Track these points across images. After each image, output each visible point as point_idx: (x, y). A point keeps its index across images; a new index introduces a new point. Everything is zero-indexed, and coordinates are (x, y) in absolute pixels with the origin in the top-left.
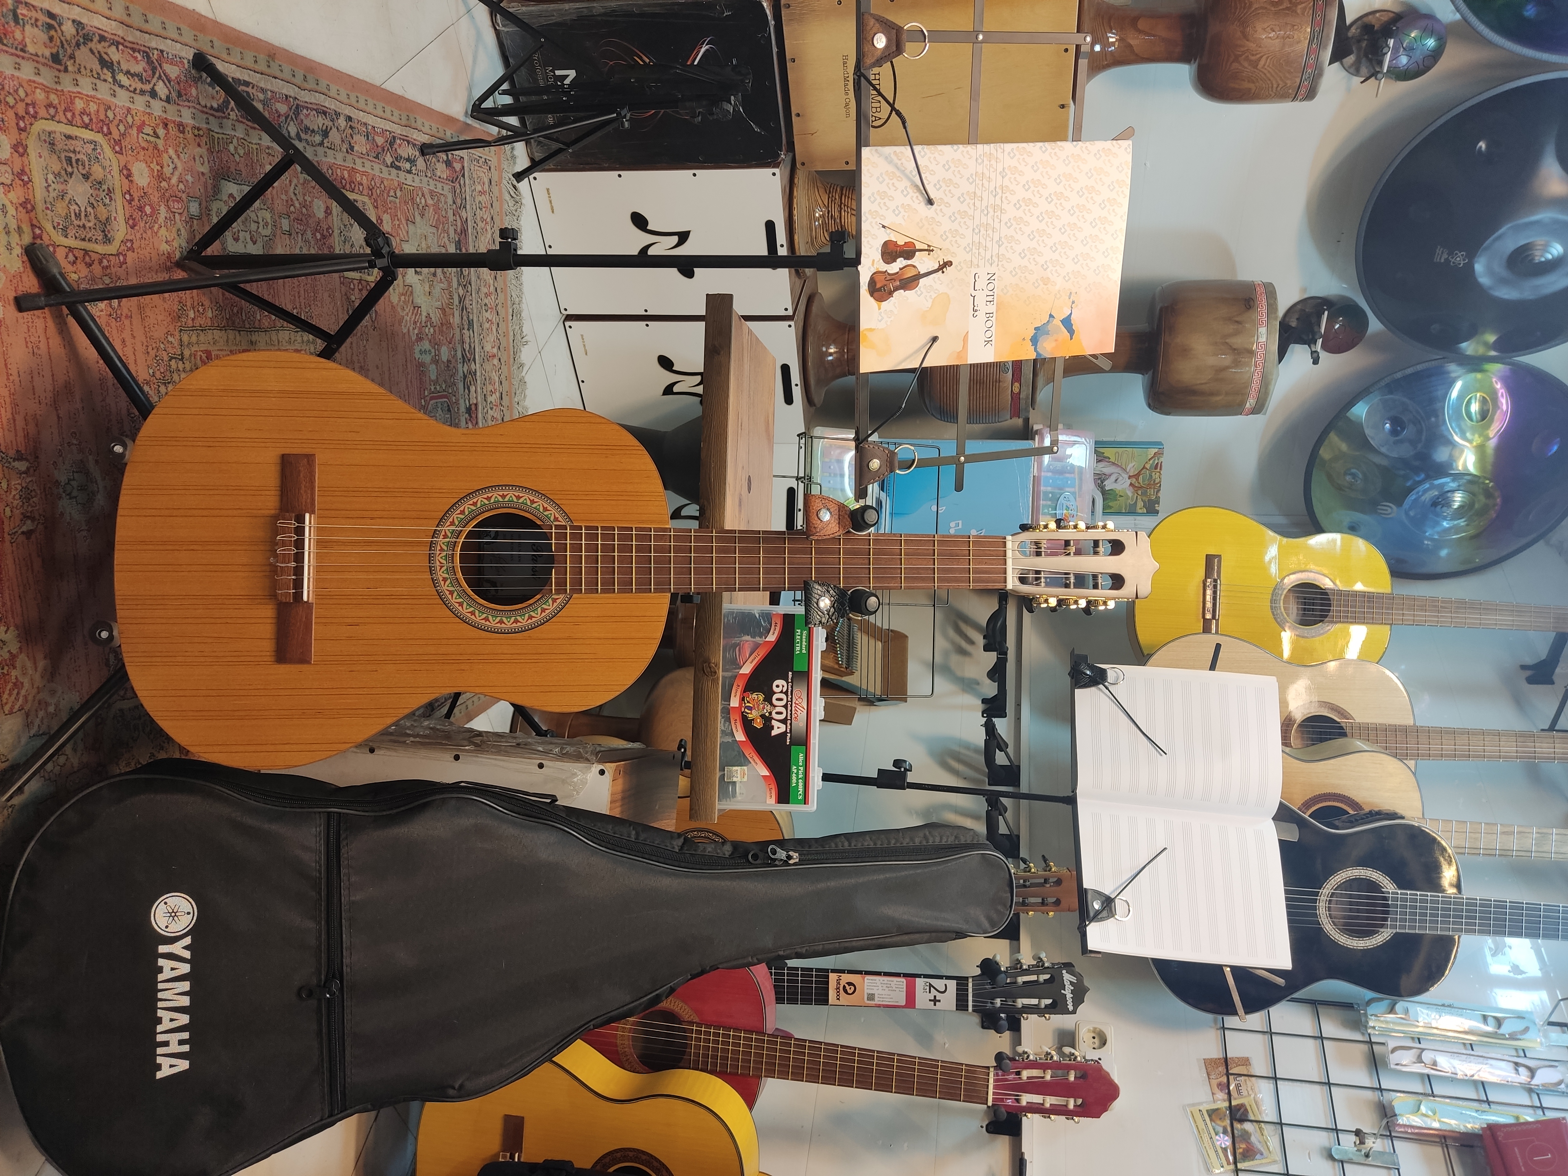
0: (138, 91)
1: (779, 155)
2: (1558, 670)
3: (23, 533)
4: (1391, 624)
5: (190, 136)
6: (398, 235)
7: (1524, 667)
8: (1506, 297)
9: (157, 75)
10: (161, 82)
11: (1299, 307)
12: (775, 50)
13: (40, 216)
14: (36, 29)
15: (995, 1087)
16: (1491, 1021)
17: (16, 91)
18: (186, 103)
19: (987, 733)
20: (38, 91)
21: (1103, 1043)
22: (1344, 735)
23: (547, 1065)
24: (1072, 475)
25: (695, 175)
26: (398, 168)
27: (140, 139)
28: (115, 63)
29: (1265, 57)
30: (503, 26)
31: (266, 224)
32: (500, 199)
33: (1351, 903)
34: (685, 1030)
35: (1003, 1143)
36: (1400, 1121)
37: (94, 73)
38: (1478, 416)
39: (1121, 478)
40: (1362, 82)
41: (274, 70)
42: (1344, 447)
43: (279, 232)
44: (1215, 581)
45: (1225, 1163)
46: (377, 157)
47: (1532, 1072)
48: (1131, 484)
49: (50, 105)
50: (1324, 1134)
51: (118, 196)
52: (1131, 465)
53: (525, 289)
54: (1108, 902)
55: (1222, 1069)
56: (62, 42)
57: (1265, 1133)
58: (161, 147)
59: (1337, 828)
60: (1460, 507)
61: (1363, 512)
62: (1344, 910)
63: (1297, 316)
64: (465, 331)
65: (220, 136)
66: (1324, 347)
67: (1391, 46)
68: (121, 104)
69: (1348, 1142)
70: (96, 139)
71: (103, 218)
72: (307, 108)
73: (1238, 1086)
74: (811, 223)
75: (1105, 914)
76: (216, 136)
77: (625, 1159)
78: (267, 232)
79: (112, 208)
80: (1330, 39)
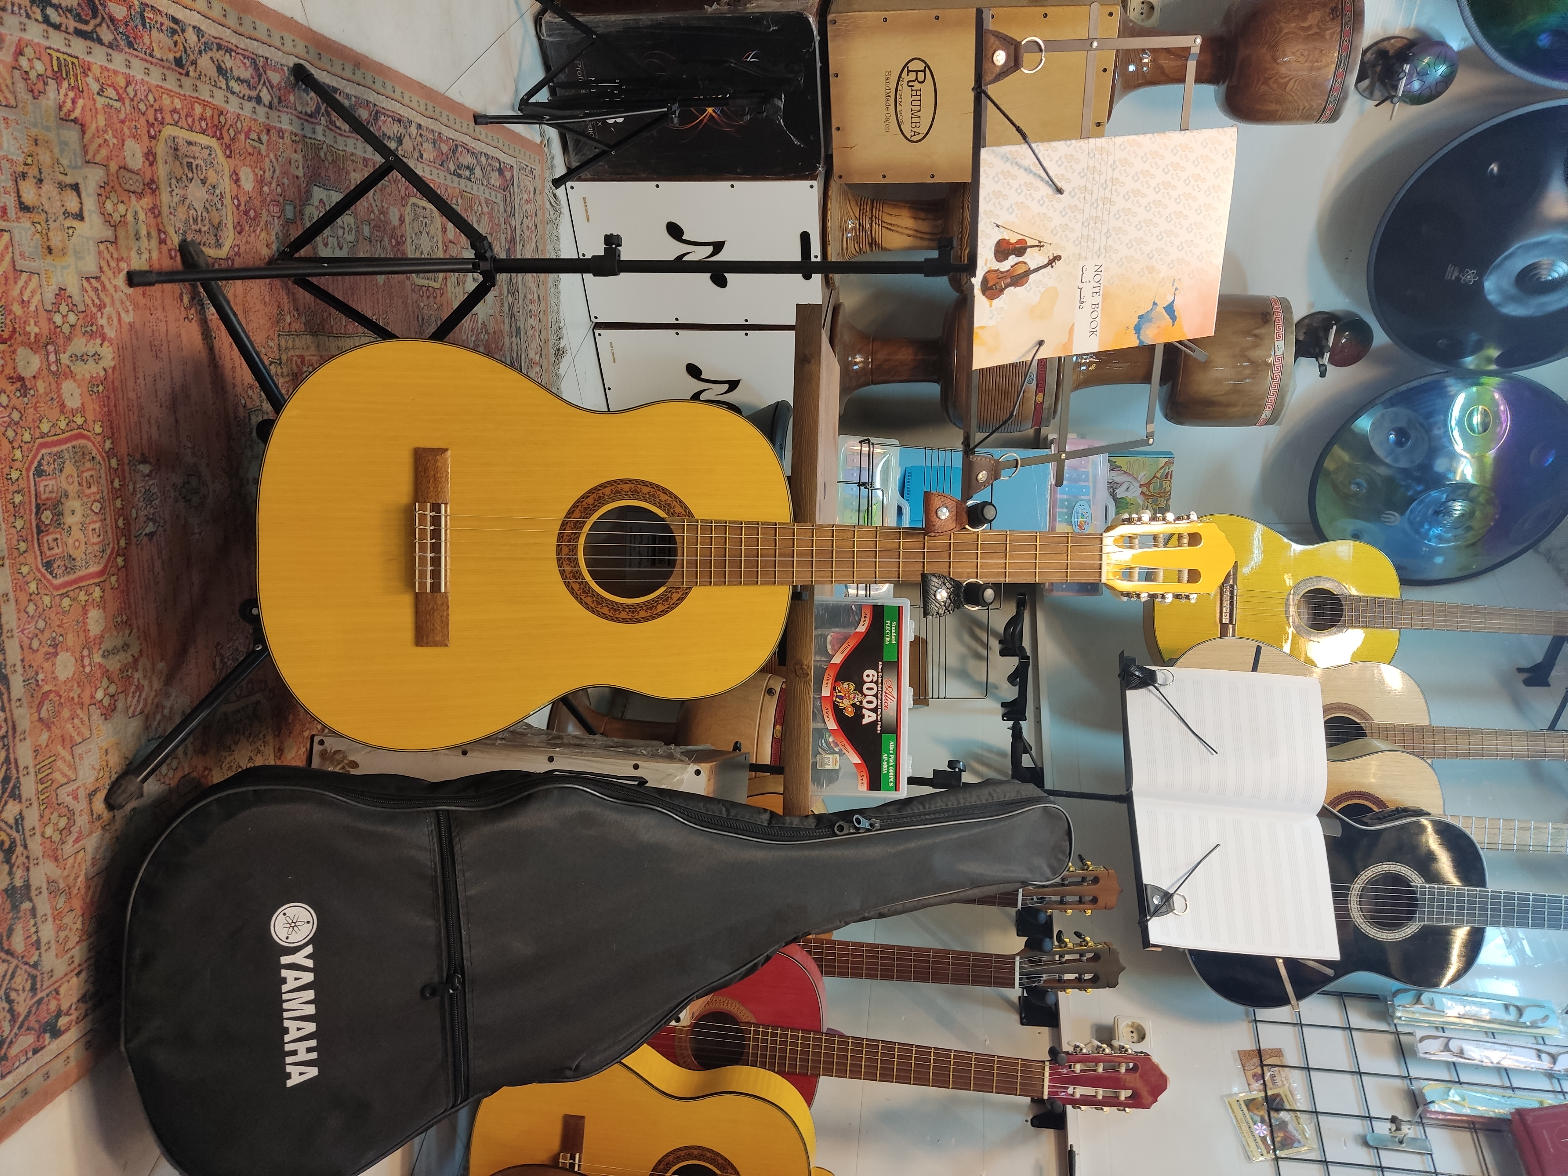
0: (246, 98)
1: (816, 168)
2: (1553, 673)
3: (146, 535)
4: (1400, 629)
5: (287, 141)
6: (459, 242)
7: (1520, 670)
8: (1514, 313)
9: (262, 82)
10: (265, 88)
11: (1306, 321)
12: (819, 65)
13: (165, 221)
14: (161, 34)
15: (1051, 1081)
16: (1512, 1010)
17: (146, 96)
18: (285, 110)
19: (1013, 736)
20: (165, 96)
21: (1142, 1037)
22: (1364, 735)
23: (617, 1066)
24: (1086, 484)
25: (732, 186)
26: (460, 176)
27: (247, 145)
28: (229, 71)
29: (1293, 81)
30: (548, 36)
31: (351, 230)
32: (542, 207)
33: (1376, 897)
34: (742, 1031)
35: (1048, 1136)
36: (1434, 1107)
37: (212, 80)
38: (1480, 428)
39: (1132, 487)
40: (1376, 106)
41: (358, 77)
42: (1346, 457)
43: (361, 237)
44: (1232, 586)
45: (1265, 1152)
46: (442, 165)
47: (1554, 1058)
48: (1142, 493)
49: (174, 111)
50: (1357, 1122)
51: (227, 200)
52: (1142, 474)
53: (562, 297)
54: (1167, 897)
55: (1256, 1060)
56: (185, 47)
57: (1301, 1121)
58: (264, 153)
59: (1366, 824)
60: (1462, 515)
61: (1367, 520)
62: (1370, 904)
63: (1304, 330)
64: (514, 339)
65: (313, 141)
66: (1331, 361)
67: (1407, 71)
68: (232, 110)
69: (1383, 1129)
70: (211, 145)
71: (216, 223)
72: (385, 115)
73: (1273, 1077)
74: (843, 235)
75: (1164, 909)
76: (309, 141)
77: (690, 1157)
78: (351, 238)
79: (223, 213)
80: (1355, 64)
